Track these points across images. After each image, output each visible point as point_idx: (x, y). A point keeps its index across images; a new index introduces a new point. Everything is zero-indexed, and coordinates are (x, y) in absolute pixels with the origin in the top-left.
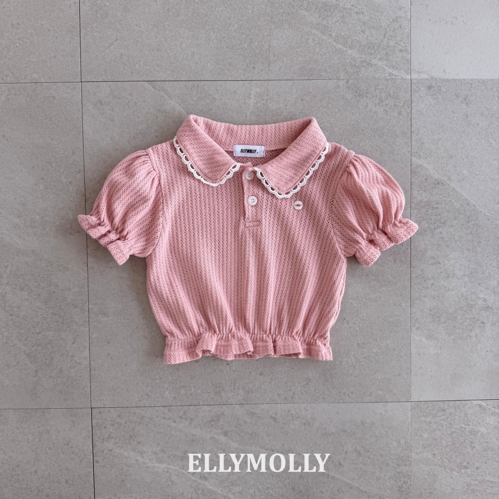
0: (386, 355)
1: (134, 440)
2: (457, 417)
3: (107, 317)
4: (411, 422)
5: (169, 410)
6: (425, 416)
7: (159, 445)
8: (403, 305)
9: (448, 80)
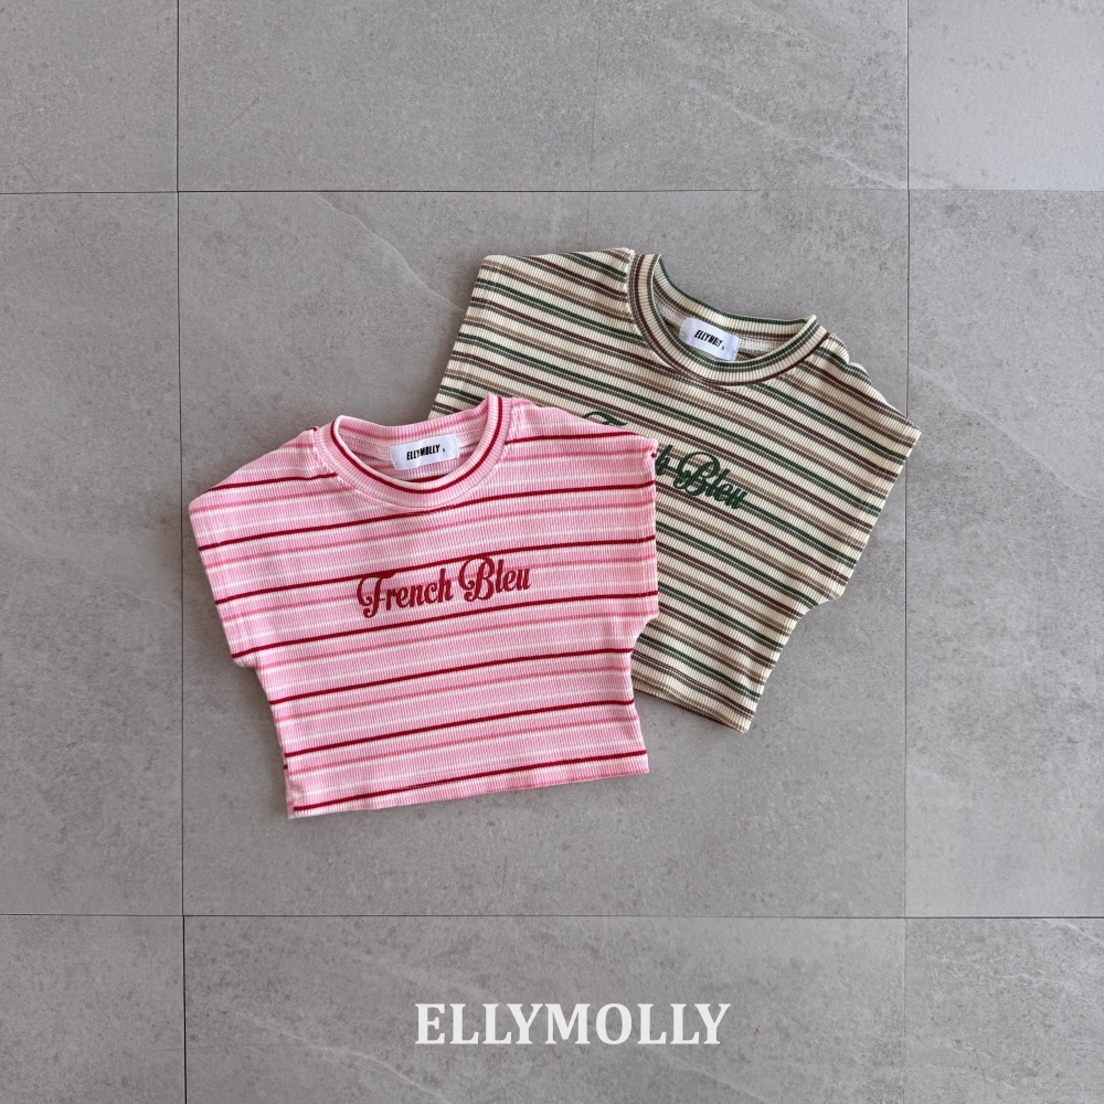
0: (850, 811)
1: (276, 992)
2: (1011, 956)
3: (223, 713)
4: (906, 965)
5: (357, 924)
6: (939, 952)
7: (332, 1002)
8: (890, 696)
9: (992, 194)
